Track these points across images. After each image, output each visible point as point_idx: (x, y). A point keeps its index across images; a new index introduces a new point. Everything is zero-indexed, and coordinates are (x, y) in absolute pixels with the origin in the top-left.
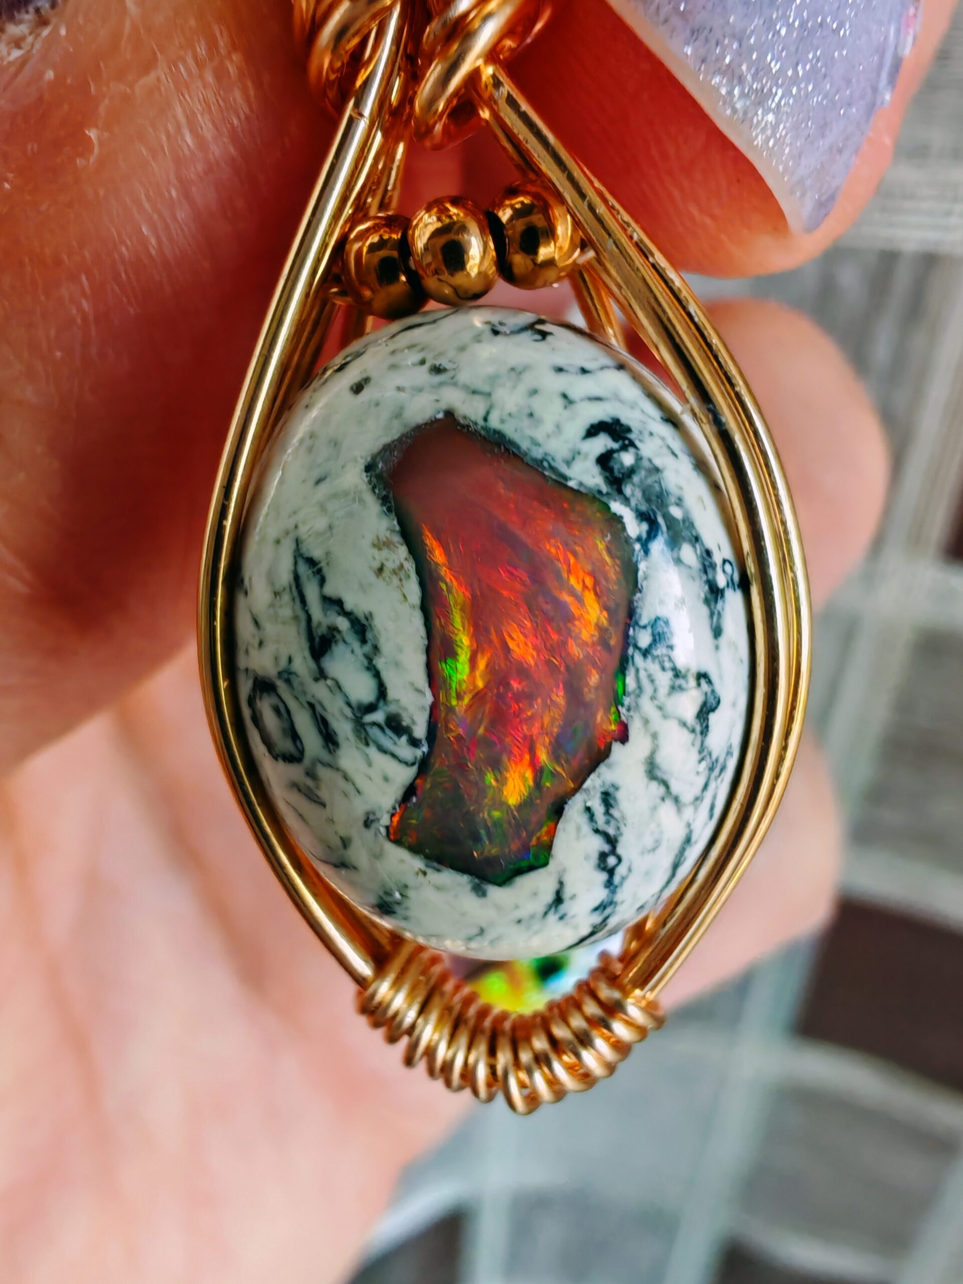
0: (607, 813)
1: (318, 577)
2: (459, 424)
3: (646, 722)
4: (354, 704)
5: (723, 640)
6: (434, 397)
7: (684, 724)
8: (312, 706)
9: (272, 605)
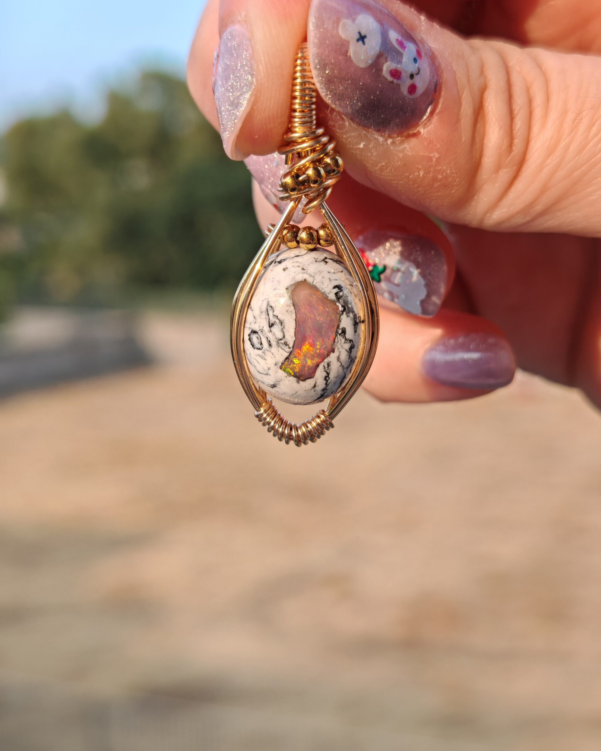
0: (328, 367)
1: (273, 310)
2: (307, 282)
3: (338, 349)
4: (277, 338)
5: (357, 333)
6: (302, 275)
7: (347, 350)
8: (267, 338)
9: (260, 315)
